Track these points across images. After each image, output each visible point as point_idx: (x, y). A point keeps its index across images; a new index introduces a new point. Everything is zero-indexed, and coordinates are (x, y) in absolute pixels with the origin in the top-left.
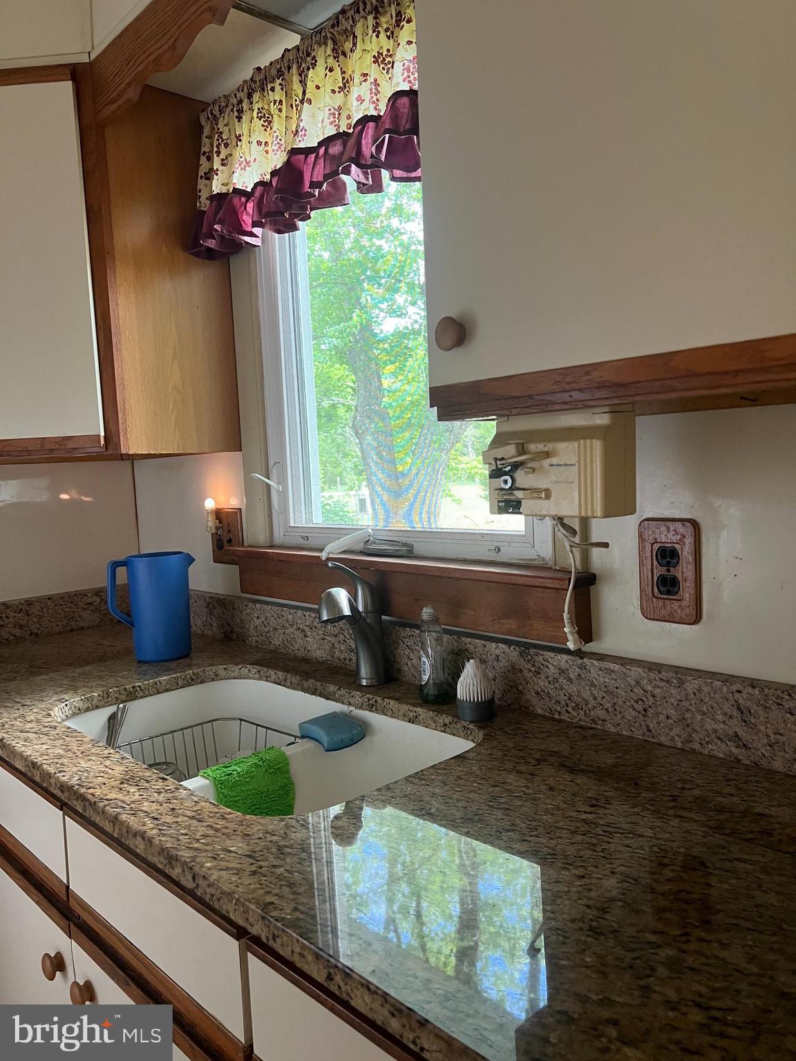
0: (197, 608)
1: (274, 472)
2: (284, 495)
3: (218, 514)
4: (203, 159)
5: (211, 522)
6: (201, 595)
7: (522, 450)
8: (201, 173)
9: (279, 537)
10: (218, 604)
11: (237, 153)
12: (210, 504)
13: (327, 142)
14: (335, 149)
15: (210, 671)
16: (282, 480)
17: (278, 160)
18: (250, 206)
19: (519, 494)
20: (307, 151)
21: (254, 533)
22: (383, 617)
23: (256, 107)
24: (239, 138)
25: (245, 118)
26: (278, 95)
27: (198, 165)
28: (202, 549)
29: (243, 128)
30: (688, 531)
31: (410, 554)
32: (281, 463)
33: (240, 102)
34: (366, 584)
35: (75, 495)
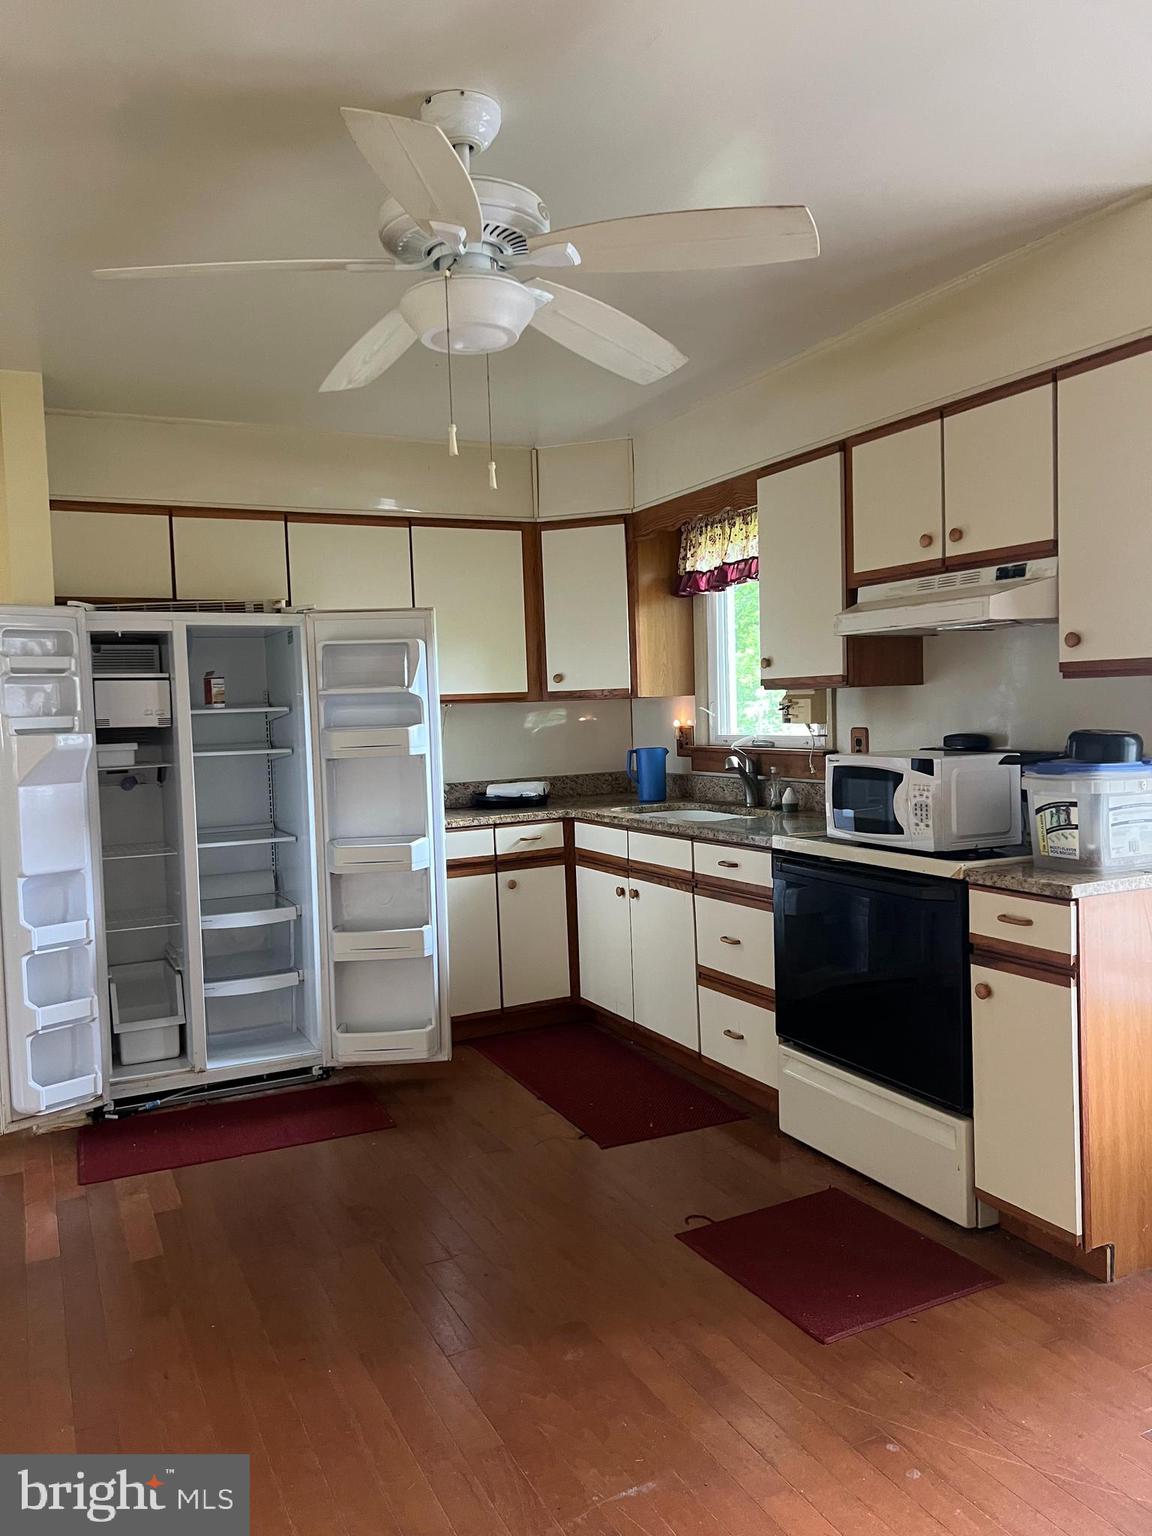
0: (669, 782)
1: (711, 707)
2: (715, 718)
3: (681, 729)
4: (682, 550)
5: (677, 733)
6: (671, 775)
7: (790, 701)
8: (681, 557)
9: (713, 741)
10: (680, 779)
11: (699, 551)
12: (677, 724)
13: (738, 562)
14: (742, 566)
15: (676, 805)
16: (715, 711)
17: (718, 563)
18: (704, 578)
19: (789, 717)
20: (730, 564)
21: (700, 740)
22: (759, 777)
23: (709, 534)
24: (700, 544)
25: (703, 536)
26: (718, 531)
27: (680, 553)
28: (673, 748)
29: (702, 539)
30: (864, 731)
31: (773, 746)
32: (715, 702)
33: (701, 527)
34: (750, 759)
35: (589, 718)
